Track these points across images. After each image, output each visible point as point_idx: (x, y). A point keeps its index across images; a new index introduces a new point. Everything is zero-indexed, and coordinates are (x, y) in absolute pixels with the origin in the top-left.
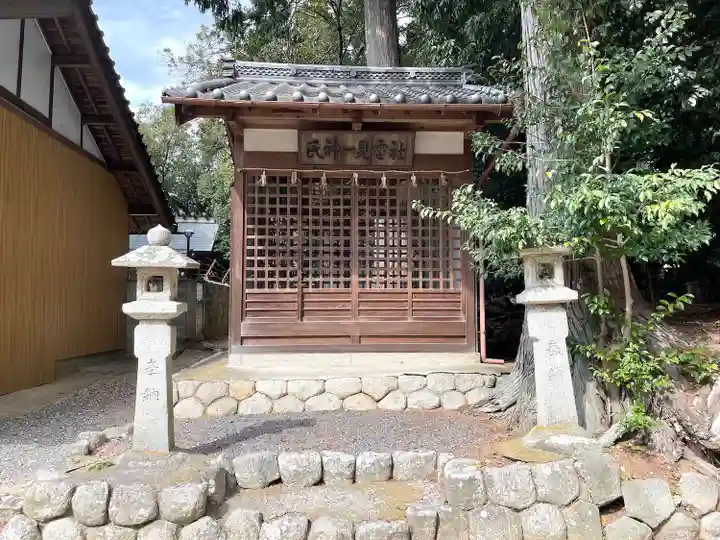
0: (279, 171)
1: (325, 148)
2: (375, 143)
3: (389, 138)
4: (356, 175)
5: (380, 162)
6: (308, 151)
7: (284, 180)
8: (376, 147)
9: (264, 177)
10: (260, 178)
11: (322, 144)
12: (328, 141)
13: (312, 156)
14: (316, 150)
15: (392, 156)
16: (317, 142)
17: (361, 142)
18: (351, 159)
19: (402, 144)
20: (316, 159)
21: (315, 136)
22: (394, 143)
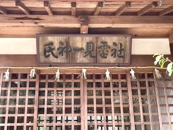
0: (20, 69)
1: (58, 49)
2: (99, 44)
3: (110, 40)
4: (84, 71)
5: (103, 60)
6: (45, 52)
7: (25, 76)
8: (100, 47)
9: (7, 73)
10: (4, 74)
11: (56, 45)
12: (61, 43)
13: (49, 55)
14: (51, 50)
15: (114, 55)
16: (52, 43)
17: (88, 43)
18: (80, 58)
19: (121, 44)
20: (52, 59)
21: (50, 39)
22: (115, 44)
